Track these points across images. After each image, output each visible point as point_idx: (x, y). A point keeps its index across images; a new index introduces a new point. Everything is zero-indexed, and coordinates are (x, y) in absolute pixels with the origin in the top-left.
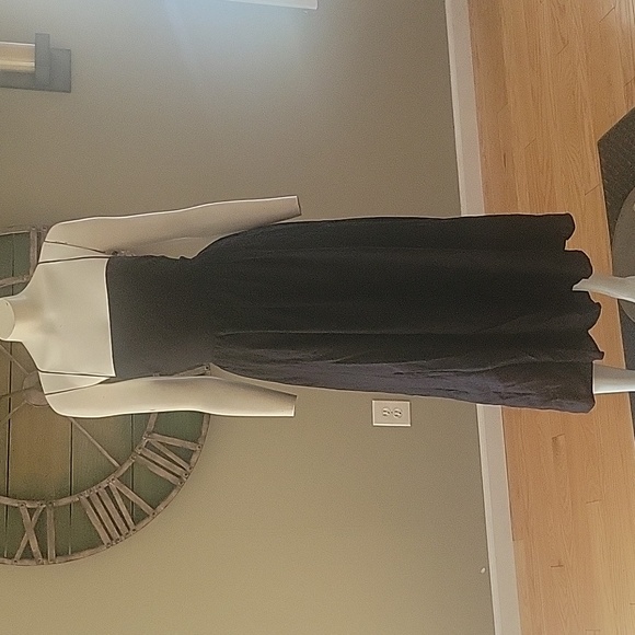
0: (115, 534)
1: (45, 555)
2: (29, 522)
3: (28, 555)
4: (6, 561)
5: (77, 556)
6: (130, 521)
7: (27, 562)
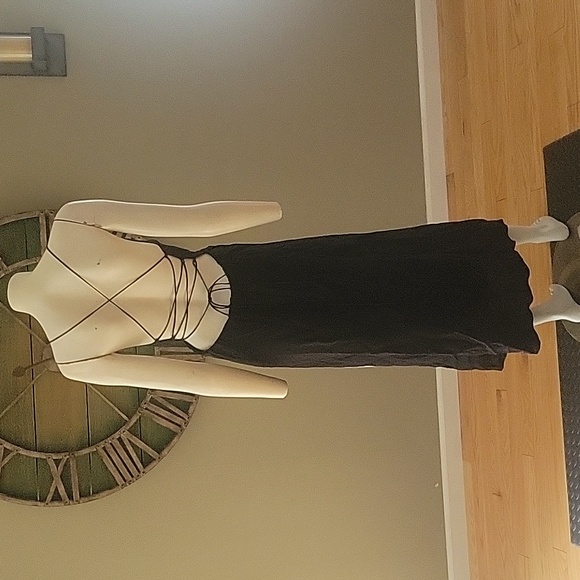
0: (128, 476)
1: (71, 497)
2: (56, 471)
3: (57, 498)
4: (39, 503)
5: (97, 496)
6: (140, 465)
7: (56, 503)
